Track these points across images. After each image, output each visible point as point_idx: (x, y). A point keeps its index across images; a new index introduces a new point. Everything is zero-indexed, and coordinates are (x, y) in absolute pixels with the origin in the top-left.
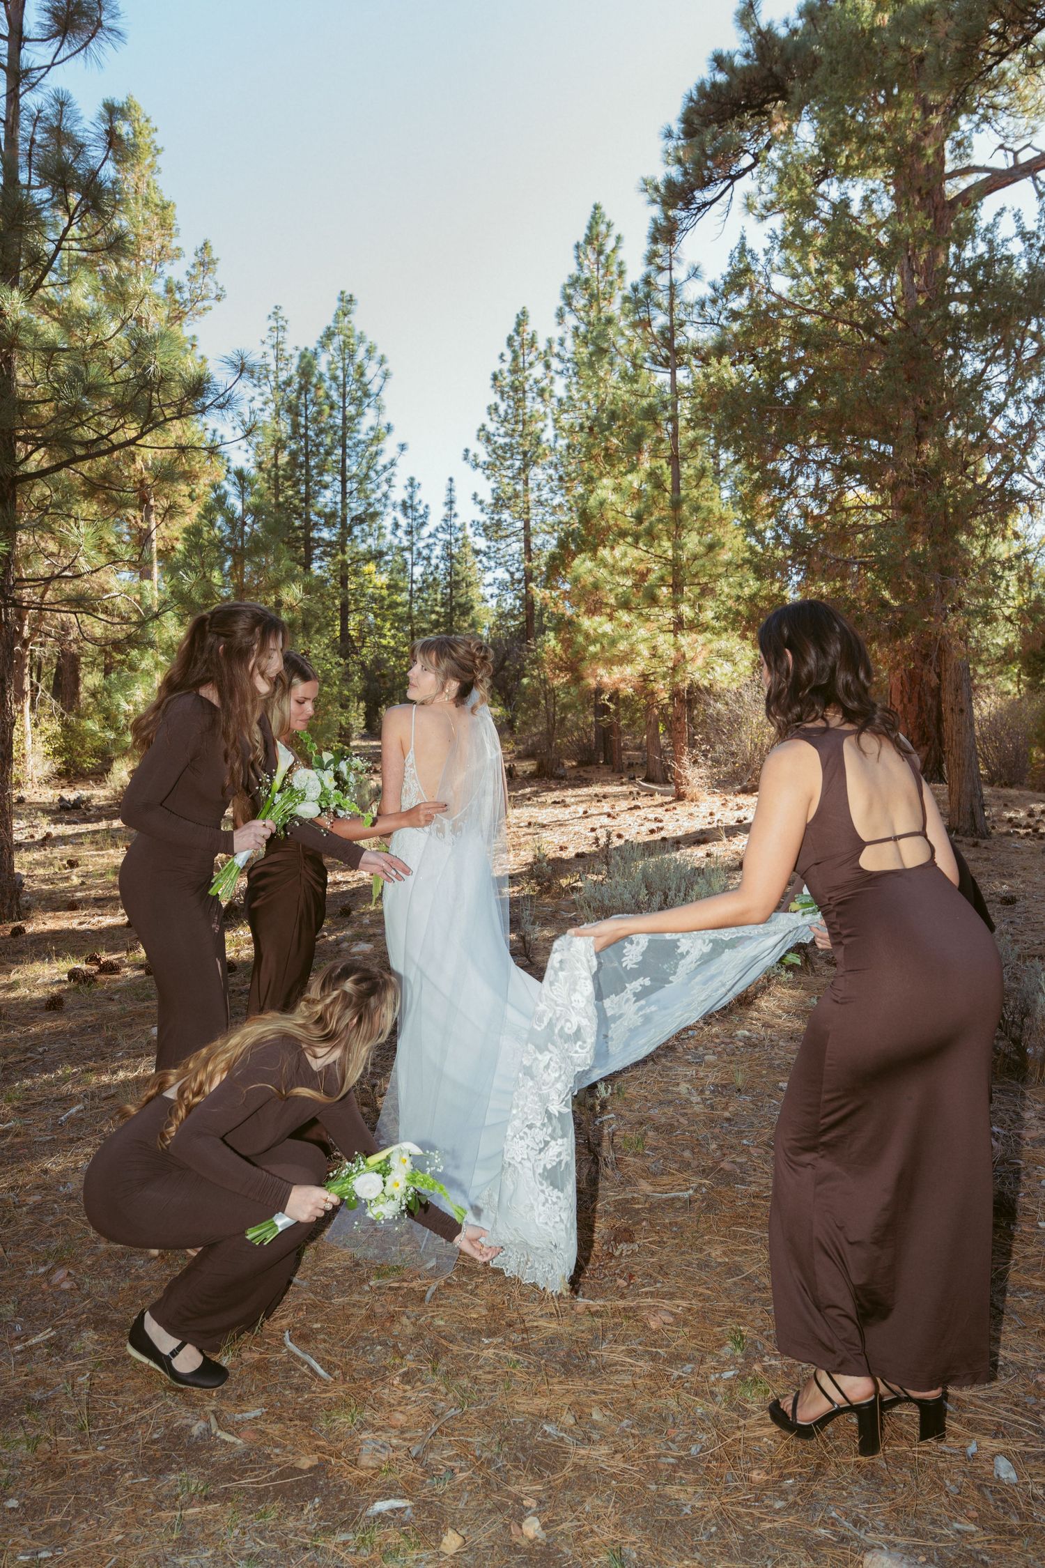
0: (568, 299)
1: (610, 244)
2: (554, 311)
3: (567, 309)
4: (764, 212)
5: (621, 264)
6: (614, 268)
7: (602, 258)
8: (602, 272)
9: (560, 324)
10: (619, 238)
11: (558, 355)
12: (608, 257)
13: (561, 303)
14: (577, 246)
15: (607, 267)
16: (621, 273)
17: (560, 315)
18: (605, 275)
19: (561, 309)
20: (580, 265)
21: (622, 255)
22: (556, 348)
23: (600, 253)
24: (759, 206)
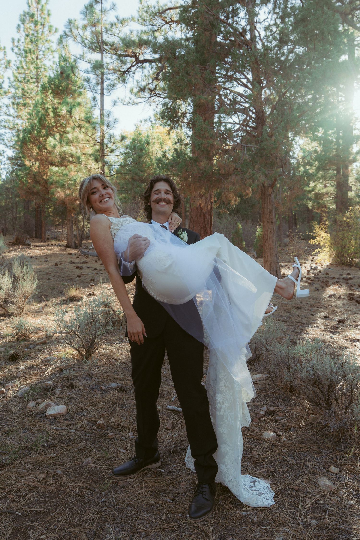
0: (23, 21)
2: (16, 26)
3: (22, 26)
5: (48, 11)
6: (46, 12)
8: (39, 12)
9: (18, 32)
11: (17, 47)
12: (43, 6)
13: (20, 23)
15: (42, 10)
16: (49, 15)
17: (19, 27)
18: (40, 15)
19: (19, 26)
20: (29, 6)
21: (48, 7)
22: (16, 44)
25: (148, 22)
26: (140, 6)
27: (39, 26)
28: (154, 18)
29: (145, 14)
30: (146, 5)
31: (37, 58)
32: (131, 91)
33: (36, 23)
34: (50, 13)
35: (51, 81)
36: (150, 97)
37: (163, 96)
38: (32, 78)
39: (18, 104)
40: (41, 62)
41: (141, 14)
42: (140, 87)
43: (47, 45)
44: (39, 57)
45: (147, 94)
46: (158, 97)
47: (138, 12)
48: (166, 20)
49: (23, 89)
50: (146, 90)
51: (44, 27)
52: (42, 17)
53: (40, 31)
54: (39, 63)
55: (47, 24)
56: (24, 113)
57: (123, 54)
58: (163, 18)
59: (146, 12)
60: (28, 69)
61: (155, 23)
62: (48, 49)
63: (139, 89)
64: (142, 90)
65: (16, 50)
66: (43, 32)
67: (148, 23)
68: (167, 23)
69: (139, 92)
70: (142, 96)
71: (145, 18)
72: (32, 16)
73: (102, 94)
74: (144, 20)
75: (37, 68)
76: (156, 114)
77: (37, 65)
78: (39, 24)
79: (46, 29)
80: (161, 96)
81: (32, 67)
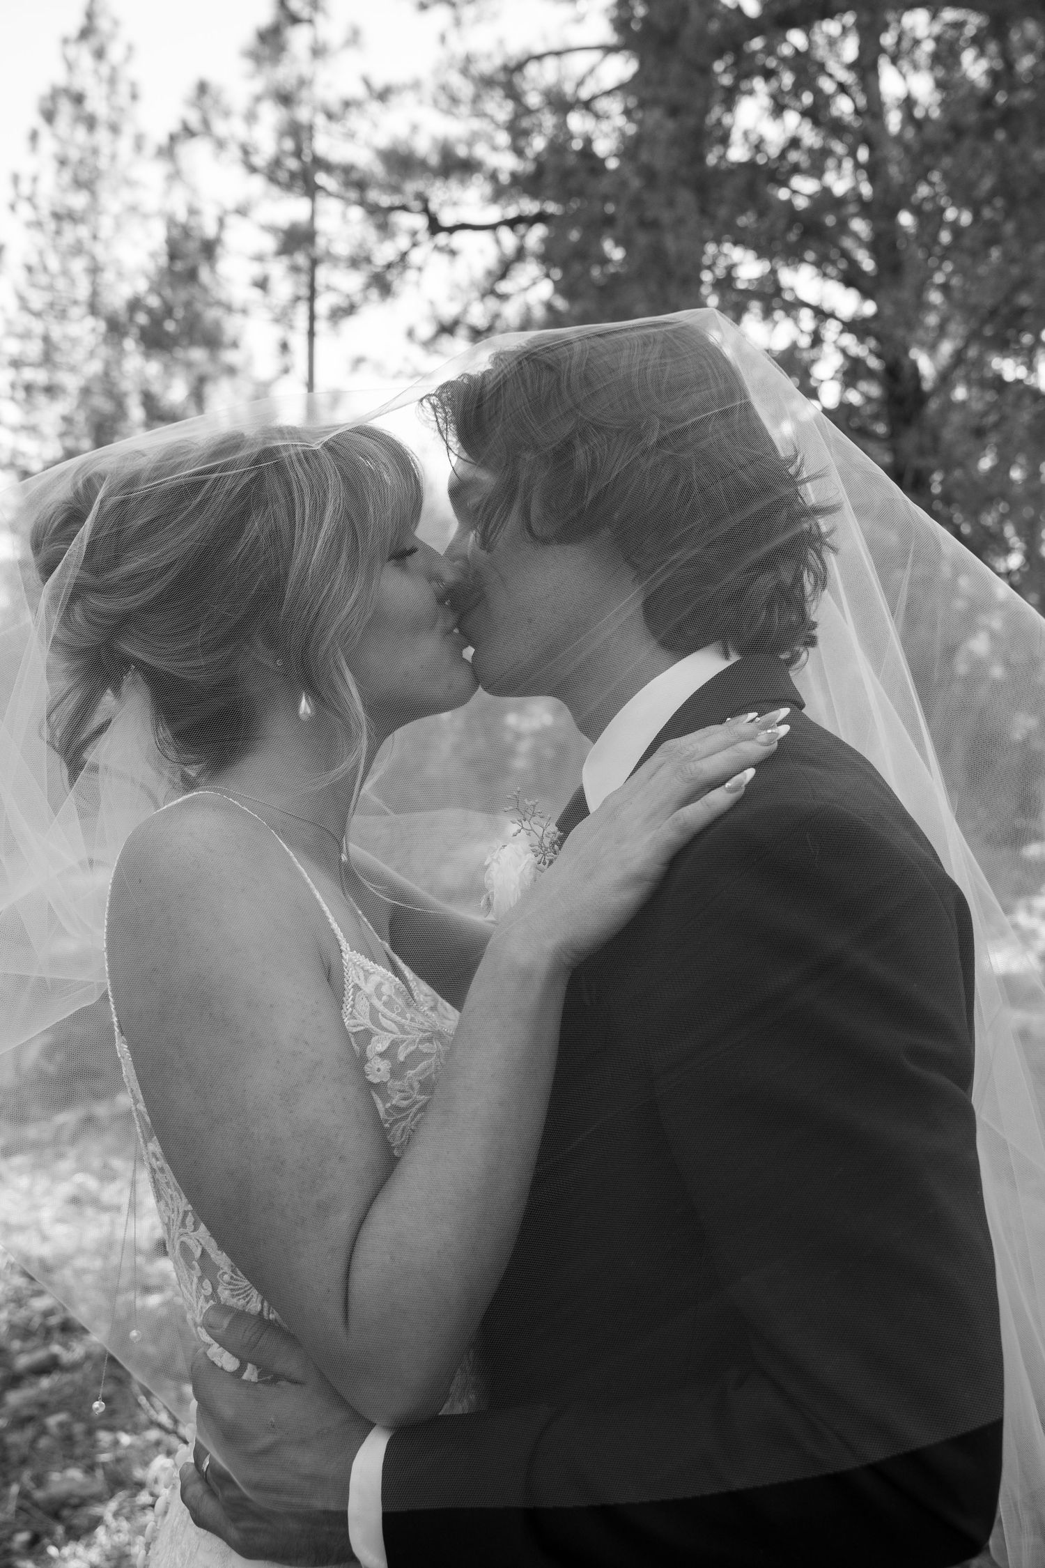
0: (49, 116)
1: (115, 53)
3: (44, 130)
5: (134, 85)
6: (124, 89)
7: (104, 68)
8: (103, 90)
9: (32, 151)
10: (130, 49)
11: (29, 199)
12: (114, 67)
13: (37, 122)
14: (66, 41)
15: (113, 81)
16: (134, 98)
17: (34, 137)
19: (35, 130)
20: (71, 68)
22: (25, 188)
25: (465, 105)
26: (441, 53)
27: (102, 136)
28: (486, 95)
29: (457, 80)
30: (462, 53)
31: (94, 236)
32: (411, 334)
33: (91, 123)
34: (138, 91)
35: (135, 305)
38: (75, 302)
39: (29, 388)
40: (107, 250)
41: (444, 79)
42: (439, 321)
43: (127, 196)
44: (102, 234)
45: (460, 342)
49: (46, 339)
50: (461, 331)
51: (118, 137)
52: (110, 106)
53: (105, 150)
54: (100, 254)
55: (128, 132)
56: (50, 414)
57: (383, 201)
59: (465, 73)
60: (65, 272)
62: (133, 208)
63: (436, 325)
65: (25, 211)
66: (113, 157)
69: (435, 337)
70: (443, 345)
71: (459, 93)
72: (78, 99)
73: (311, 331)
74: (456, 100)
75: (95, 270)
77: (93, 258)
78: (102, 124)
79: (125, 144)
81: (78, 266)
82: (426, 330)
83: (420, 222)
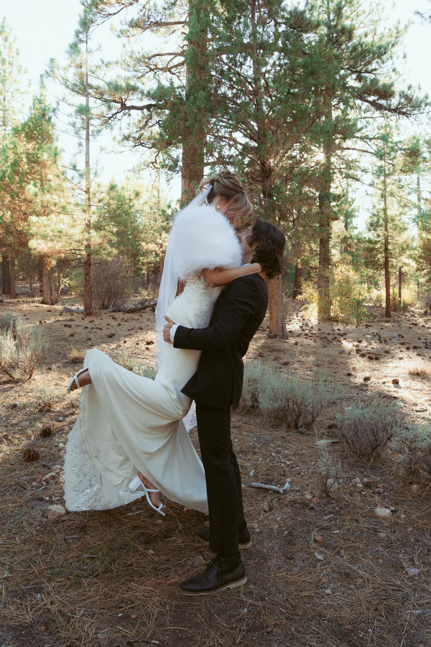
1: (11, 39)
4: (120, 34)
5: (17, 49)
6: (14, 51)
7: (7, 44)
8: (7, 51)
10: (16, 37)
12: (11, 44)
15: (10, 48)
18: (8, 53)
23: (6, 40)
24: (118, 31)
25: (131, 67)
26: (124, 50)
27: (7, 66)
28: (138, 64)
29: (129, 59)
30: (130, 50)
31: (4, 99)
32: (114, 139)
33: (3, 62)
34: (19, 51)
35: (24, 125)
36: (135, 146)
37: (149, 146)
40: (9, 104)
41: (124, 58)
42: (124, 135)
44: (7, 98)
45: (131, 143)
46: (143, 146)
47: (122, 56)
48: (150, 66)
50: (131, 139)
51: (12, 66)
52: (10, 56)
53: (8, 70)
54: (7, 105)
55: (15, 64)
57: (108, 98)
58: (147, 65)
59: (131, 57)
61: (139, 69)
62: (17, 90)
63: (123, 137)
64: (127, 138)
66: (11, 73)
67: (131, 69)
68: (151, 70)
69: (123, 140)
70: (126, 145)
71: (129, 64)
73: (88, 139)
74: (128, 65)
75: (5, 110)
76: (139, 164)
77: (4, 107)
78: (7, 62)
79: (14, 69)
80: (146, 145)
82: (120, 138)
83: (119, 105)
